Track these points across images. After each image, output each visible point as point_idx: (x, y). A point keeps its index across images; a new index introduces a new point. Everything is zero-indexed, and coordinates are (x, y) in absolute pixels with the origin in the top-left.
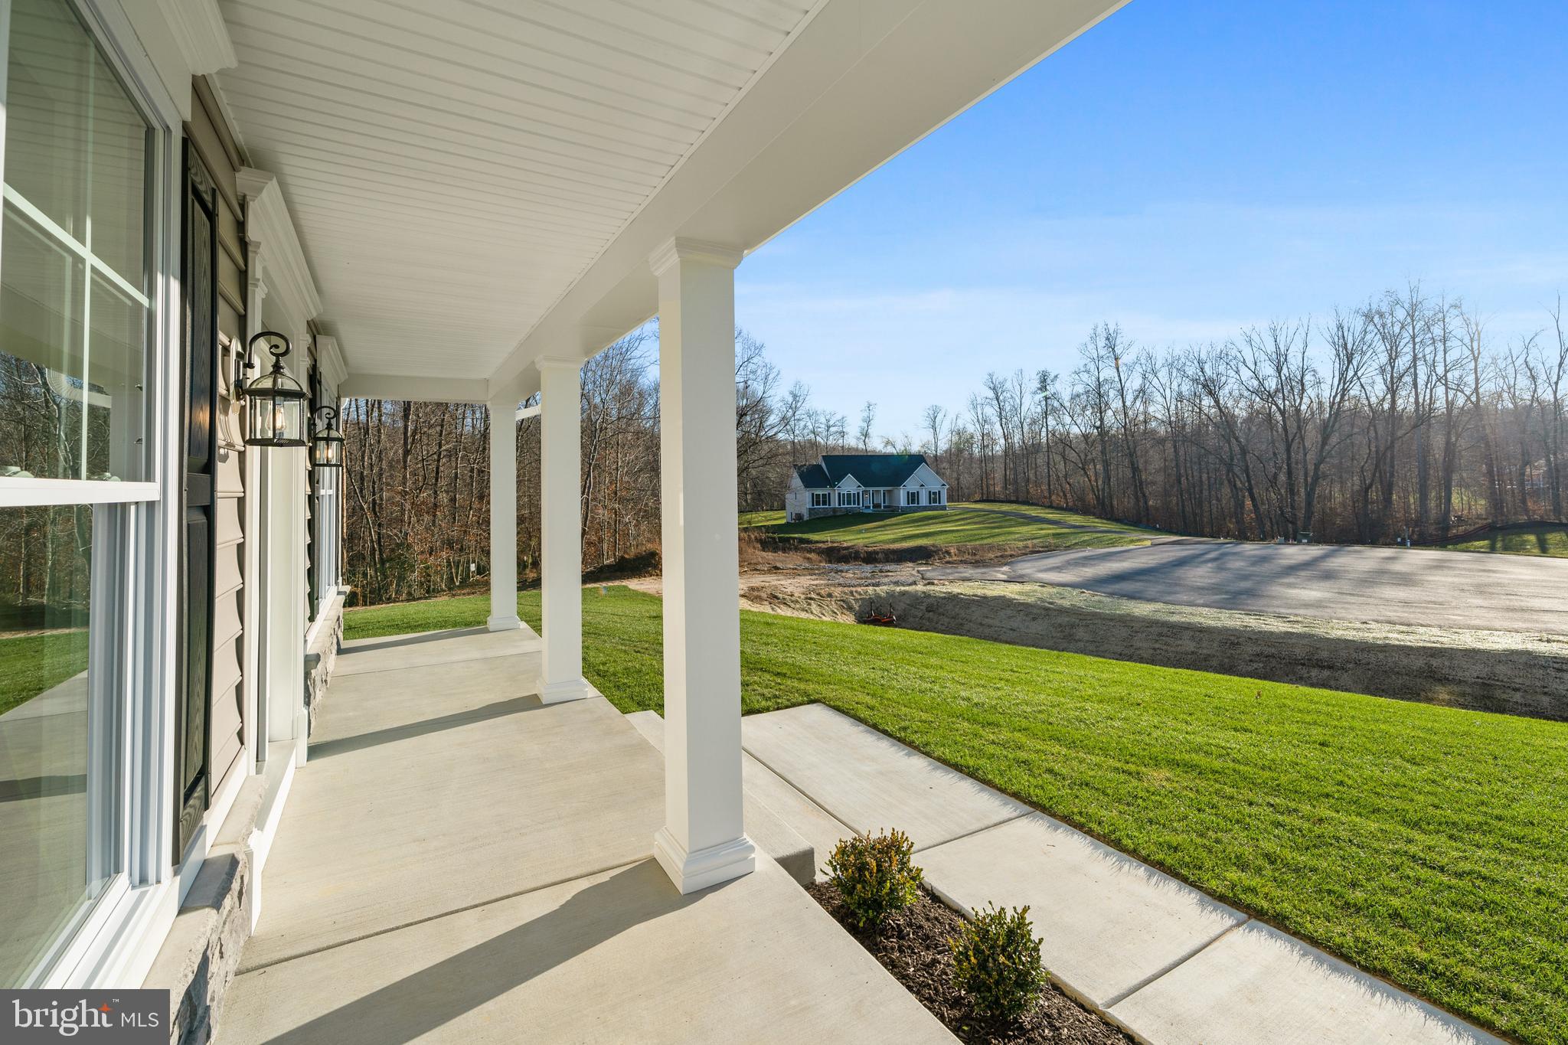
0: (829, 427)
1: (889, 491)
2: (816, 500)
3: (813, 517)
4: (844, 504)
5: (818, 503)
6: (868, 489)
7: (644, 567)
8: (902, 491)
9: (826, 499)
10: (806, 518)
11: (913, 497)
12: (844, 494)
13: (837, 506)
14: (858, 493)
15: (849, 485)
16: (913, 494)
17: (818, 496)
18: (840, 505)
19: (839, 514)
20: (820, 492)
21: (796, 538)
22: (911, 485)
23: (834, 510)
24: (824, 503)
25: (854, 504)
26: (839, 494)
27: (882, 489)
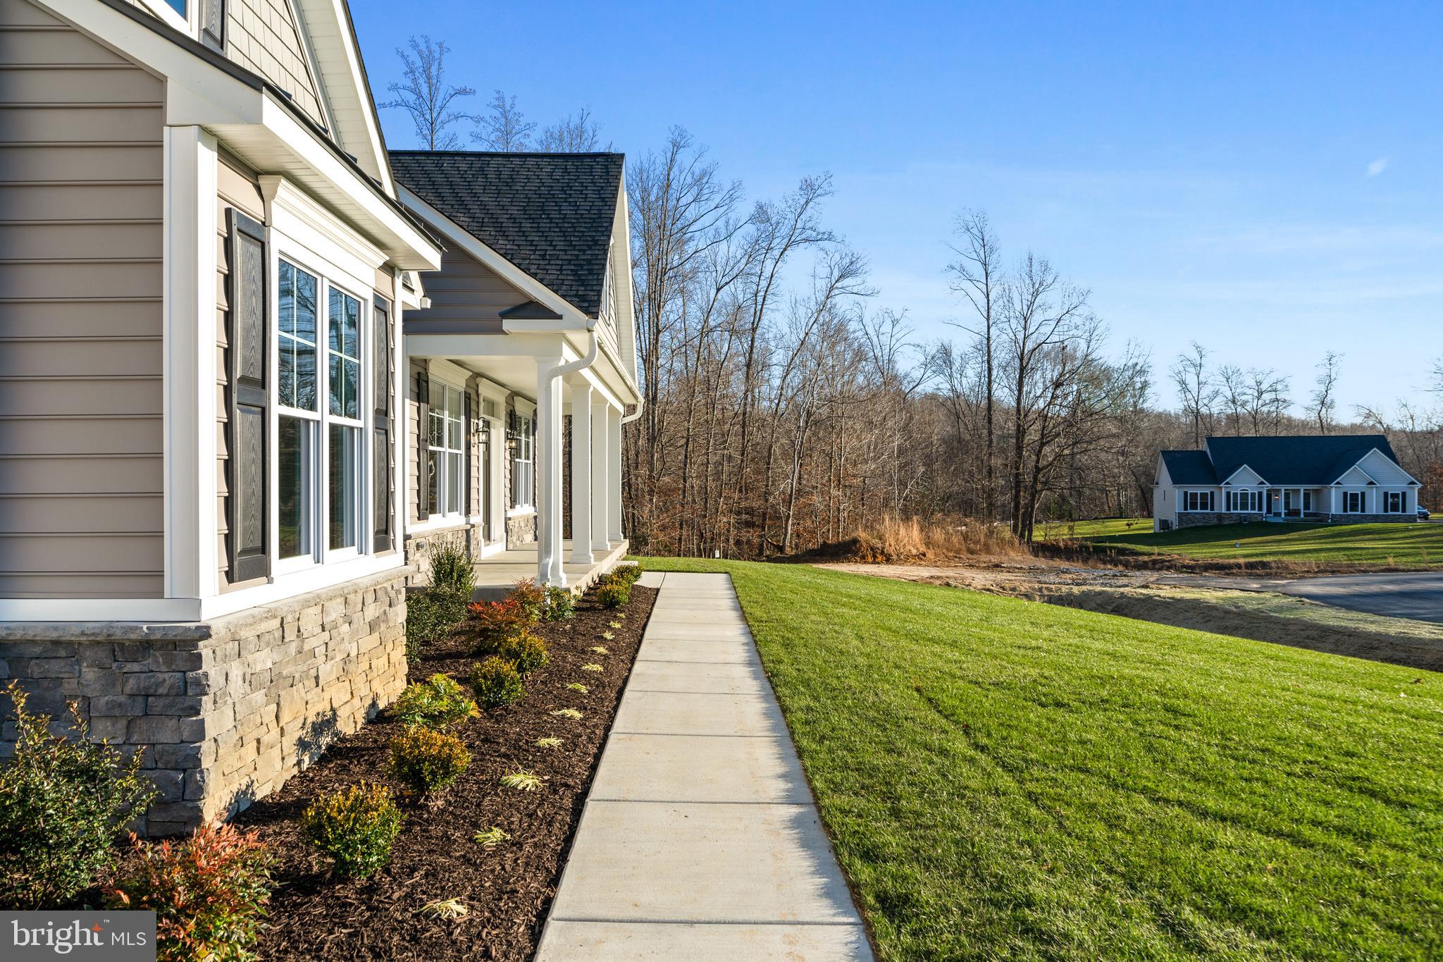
0: (1261, 393)
1: (1316, 491)
2: (1191, 501)
3: (1185, 525)
4: (1235, 508)
5: (1194, 506)
6: (1276, 487)
7: (844, 553)
8: (1333, 491)
9: (1207, 501)
10: (1175, 527)
11: (1354, 501)
12: (1235, 494)
13: (1224, 510)
14: (1260, 494)
15: (1245, 481)
16: (1354, 496)
17: (1194, 496)
18: (1228, 509)
19: (1227, 522)
20: (1199, 490)
21: (1115, 548)
22: (1351, 481)
23: (1220, 516)
24: (1204, 506)
25: (1253, 508)
26: (1228, 494)
27: (1302, 488)
